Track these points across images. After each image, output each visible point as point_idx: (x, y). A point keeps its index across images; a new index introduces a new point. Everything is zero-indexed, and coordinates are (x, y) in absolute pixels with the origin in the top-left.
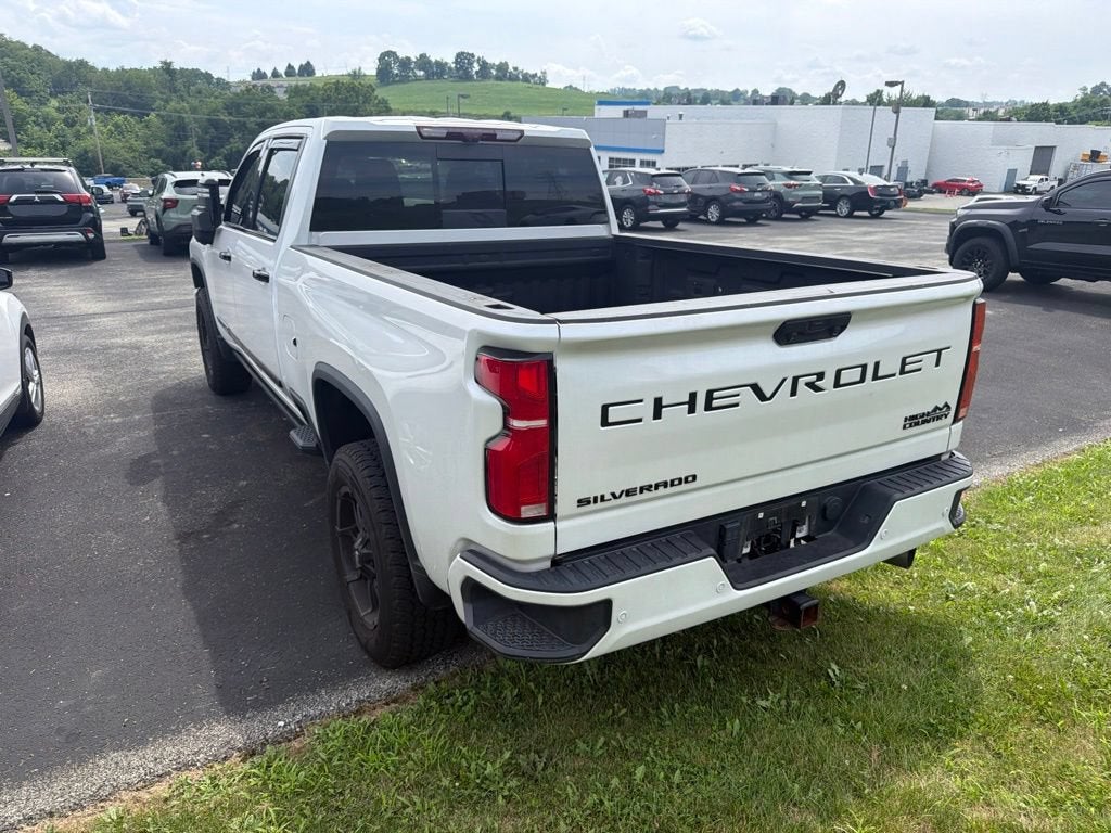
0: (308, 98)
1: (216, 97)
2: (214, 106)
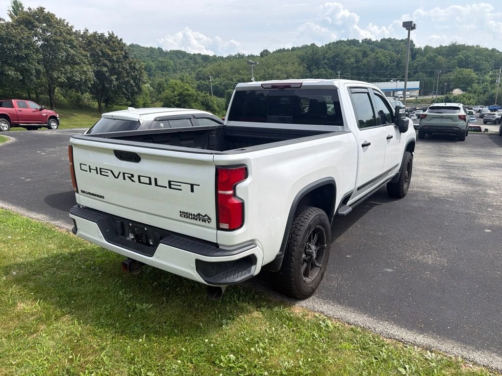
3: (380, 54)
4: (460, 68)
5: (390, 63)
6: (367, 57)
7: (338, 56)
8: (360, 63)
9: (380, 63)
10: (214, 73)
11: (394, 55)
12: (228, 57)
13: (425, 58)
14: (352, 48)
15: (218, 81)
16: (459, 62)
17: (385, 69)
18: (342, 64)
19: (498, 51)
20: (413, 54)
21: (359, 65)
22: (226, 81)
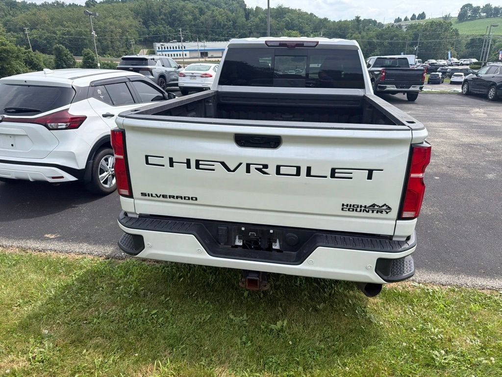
0: (416, 30)
1: (374, 31)
2: (371, 35)
3: (216, 13)
4: (289, 30)
5: (226, 22)
6: (204, 14)
7: (174, 11)
8: (198, 21)
9: (217, 21)
10: (28, 23)
11: (229, 13)
12: (43, 4)
13: (258, 19)
14: (187, 3)
15: (35, 34)
16: (286, 24)
17: (223, 28)
18: (180, 21)
19: (315, 16)
20: (246, 14)
21: (196, 22)
22: (47, 34)
